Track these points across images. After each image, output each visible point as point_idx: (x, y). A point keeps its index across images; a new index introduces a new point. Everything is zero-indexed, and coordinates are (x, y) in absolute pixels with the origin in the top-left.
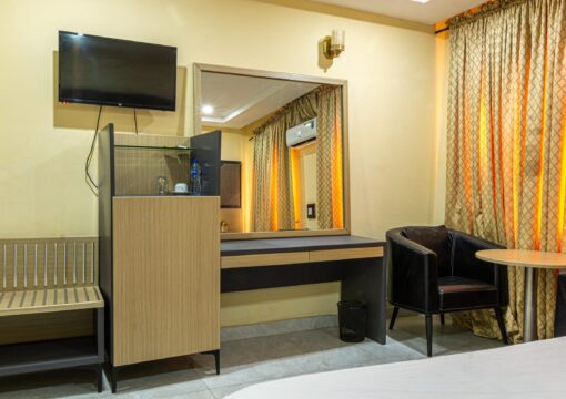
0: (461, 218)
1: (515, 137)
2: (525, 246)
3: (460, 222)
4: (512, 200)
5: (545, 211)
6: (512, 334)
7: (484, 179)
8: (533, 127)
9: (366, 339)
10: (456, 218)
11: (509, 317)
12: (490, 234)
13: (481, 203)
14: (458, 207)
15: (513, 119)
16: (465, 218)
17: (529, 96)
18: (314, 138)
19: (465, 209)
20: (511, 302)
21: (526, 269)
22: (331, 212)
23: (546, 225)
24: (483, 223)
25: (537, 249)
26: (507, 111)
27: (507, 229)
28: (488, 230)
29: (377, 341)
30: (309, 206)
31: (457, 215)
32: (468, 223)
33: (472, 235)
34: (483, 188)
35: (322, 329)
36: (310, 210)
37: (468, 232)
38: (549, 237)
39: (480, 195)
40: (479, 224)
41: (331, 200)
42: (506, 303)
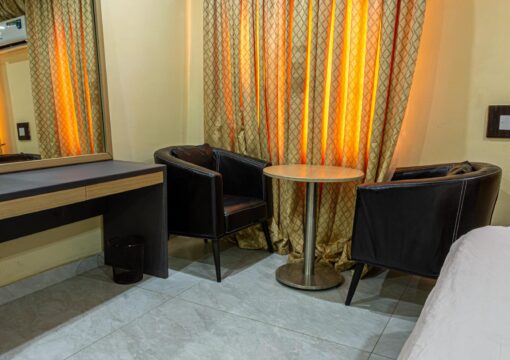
0: (222, 136)
1: (280, 53)
2: (294, 161)
3: (220, 139)
4: (277, 116)
5: (311, 126)
6: (276, 243)
7: (246, 95)
8: (299, 44)
9: (145, 276)
10: (216, 136)
11: (274, 227)
12: (253, 151)
13: (242, 119)
14: (218, 124)
15: (277, 36)
16: (226, 136)
17: (295, 13)
18: (24, 42)
19: (226, 127)
20: (276, 214)
21: (308, 184)
22: (57, 132)
23: (312, 140)
24: (245, 140)
25: (303, 162)
26: (272, 26)
27: (272, 145)
28: (252, 147)
29: (158, 276)
30: (20, 125)
31: (216, 132)
32: (229, 140)
33: (233, 151)
34: (245, 105)
35: (85, 274)
36: (22, 130)
37: (229, 149)
38: (315, 151)
39: (242, 112)
40: (242, 141)
41: (55, 119)
42: (271, 215)
